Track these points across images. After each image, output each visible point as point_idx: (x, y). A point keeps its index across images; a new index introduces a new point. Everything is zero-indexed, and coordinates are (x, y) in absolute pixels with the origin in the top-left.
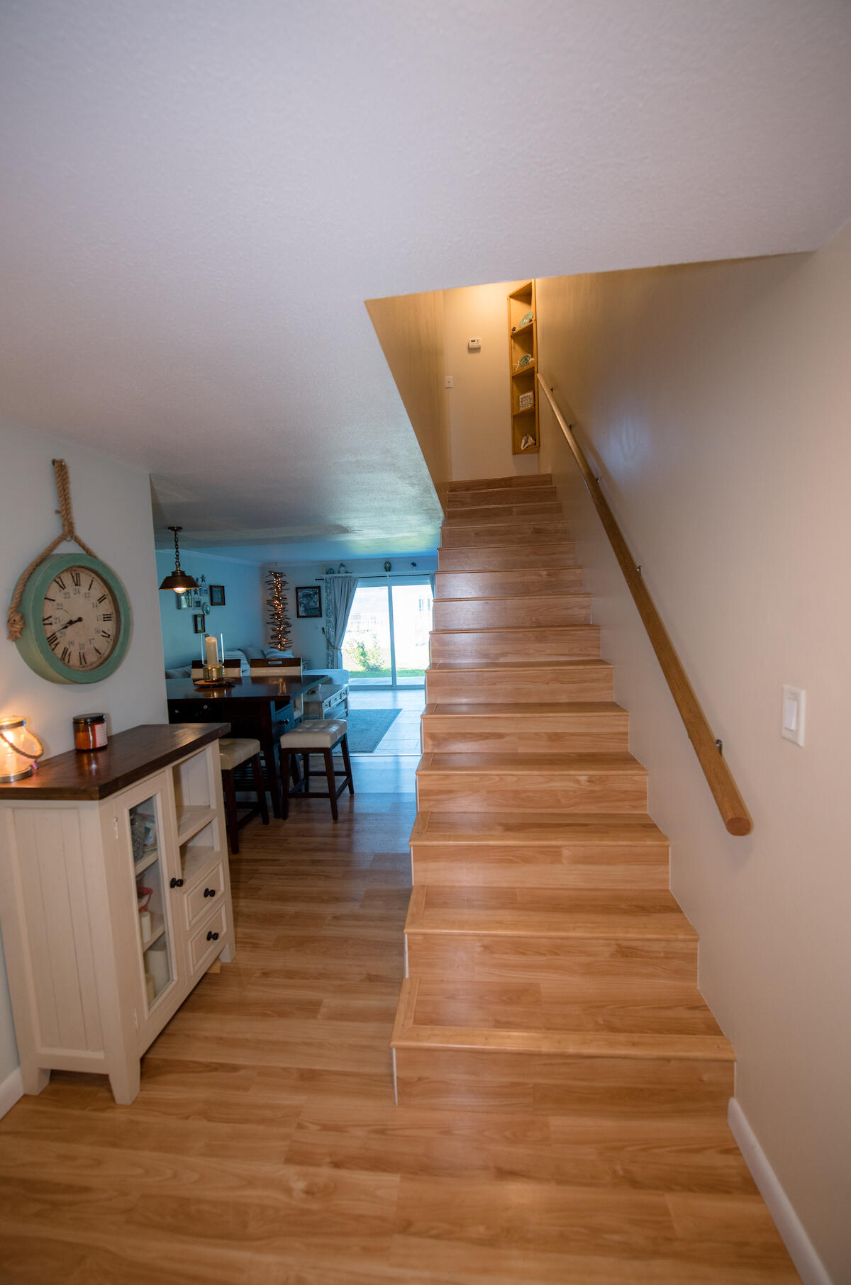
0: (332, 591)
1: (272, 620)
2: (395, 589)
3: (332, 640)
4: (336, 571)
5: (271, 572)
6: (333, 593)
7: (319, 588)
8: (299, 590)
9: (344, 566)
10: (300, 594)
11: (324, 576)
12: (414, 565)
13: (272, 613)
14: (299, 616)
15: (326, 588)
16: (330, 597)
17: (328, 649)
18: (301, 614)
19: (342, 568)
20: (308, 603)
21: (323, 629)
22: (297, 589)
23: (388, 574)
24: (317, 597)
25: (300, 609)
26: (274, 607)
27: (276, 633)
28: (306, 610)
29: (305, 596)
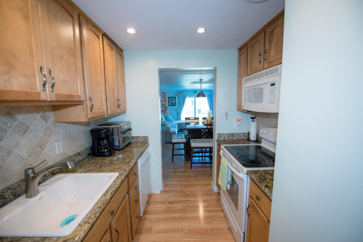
1: (163, 106)
2: (196, 98)
3: (179, 112)
4: (180, 92)
5: (163, 93)
6: (179, 99)
11: (177, 94)
15: (178, 97)
17: (177, 115)
18: (169, 105)
19: (182, 92)
20: (172, 102)
21: (176, 109)
23: (195, 94)
24: (174, 100)
25: (169, 103)
26: (163, 103)
27: (163, 110)
28: (171, 104)
29: (171, 100)
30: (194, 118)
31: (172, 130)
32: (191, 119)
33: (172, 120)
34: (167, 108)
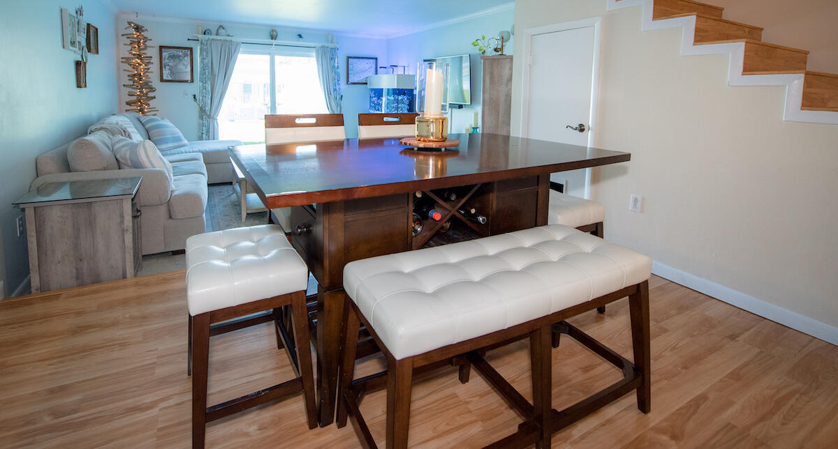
0: (210, 54)
1: (131, 83)
2: (278, 58)
3: (208, 108)
4: (214, 31)
5: (129, 23)
6: (210, 58)
7: (191, 49)
8: (163, 49)
9: (223, 28)
10: (164, 54)
11: (201, 36)
12: (300, 36)
13: (130, 73)
14: (162, 80)
15: (201, 50)
16: (206, 61)
17: (201, 118)
18: (165, 78)
19: (221, 31)
20: (176, 66)
21: (195, 96)
22: (161, 47)
23: (274, 42)
24: (188, 59)
25: (164, 72)
26: (135, 67)
27: (134, 98)
28: (172, 73)
29: (172, 57)
30: (313, 121)
31: (179, 185)
32: (298, 121)
33: (178, 139)
34: (152, 89)
